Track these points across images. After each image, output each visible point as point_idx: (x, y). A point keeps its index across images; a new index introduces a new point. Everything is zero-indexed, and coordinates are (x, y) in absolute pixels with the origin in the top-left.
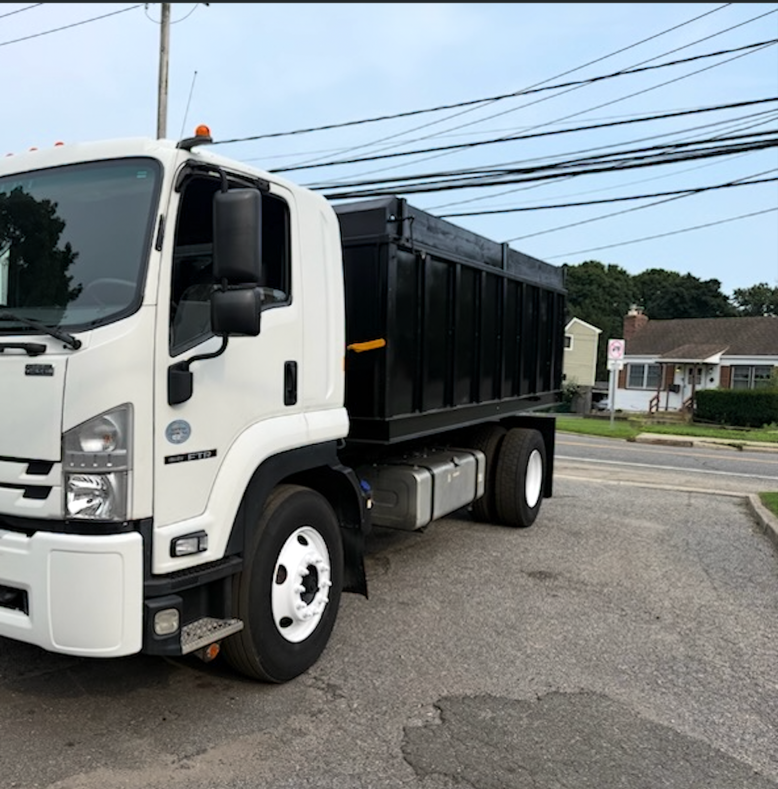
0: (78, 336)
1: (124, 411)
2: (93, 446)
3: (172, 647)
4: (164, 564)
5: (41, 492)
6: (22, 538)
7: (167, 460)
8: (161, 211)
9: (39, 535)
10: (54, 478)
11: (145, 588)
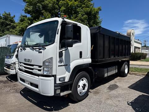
0: (45, 47)
1: (51, 58)
2: (47, 64)
3: (59, 95)
4: (58, 82)
5: (40, 70)
6: (37, 77)
7: (59, 66)
8: (58, 28)
9: (40, 77)
10: (42, 68)
11: (54, 85)
